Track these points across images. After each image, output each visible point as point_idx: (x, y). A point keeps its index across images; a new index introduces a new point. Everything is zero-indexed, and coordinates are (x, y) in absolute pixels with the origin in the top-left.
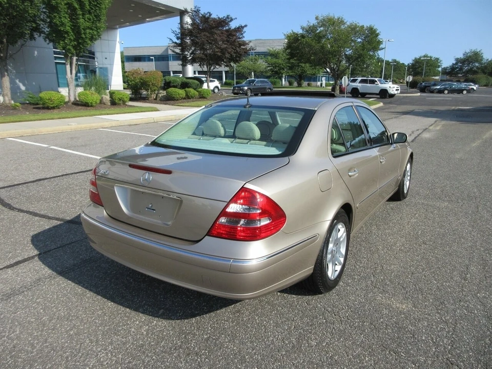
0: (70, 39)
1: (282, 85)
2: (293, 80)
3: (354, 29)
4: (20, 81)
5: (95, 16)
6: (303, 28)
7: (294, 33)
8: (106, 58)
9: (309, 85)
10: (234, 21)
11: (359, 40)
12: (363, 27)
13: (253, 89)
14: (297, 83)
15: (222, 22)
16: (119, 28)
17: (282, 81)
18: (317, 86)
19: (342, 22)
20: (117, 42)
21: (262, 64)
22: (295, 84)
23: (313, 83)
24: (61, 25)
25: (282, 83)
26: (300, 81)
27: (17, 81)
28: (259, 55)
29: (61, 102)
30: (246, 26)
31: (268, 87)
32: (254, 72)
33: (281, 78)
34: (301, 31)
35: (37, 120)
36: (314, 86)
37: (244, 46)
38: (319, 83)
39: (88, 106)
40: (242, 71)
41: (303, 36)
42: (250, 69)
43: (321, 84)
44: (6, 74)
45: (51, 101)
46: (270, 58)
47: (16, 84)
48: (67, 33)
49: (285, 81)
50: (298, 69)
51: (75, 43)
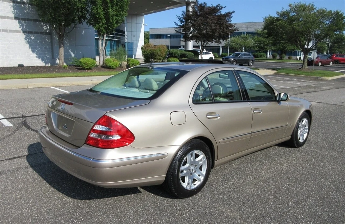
0: (102, 23)
1: (267, 58)
2: (276, 54)
3: (323, 14)
4: (71, 51)
5: (120, 7)
6: (278, 13)
7: (271, 17)
8: (134, 36)
9: (289, 58)
10: (224, 9)
11: (327, 22)
12: (330, 12)
13: (238, 60)
14: (280, 56)
15: (214, 10)
16: (145, 15)
17: (267, 54)
18: (297, 60)
19: (311, 8)
20: (143, 24)
21: (250, 41)
22: (278, 57)
23: (293, 57)
24: (97, 14)
25: (267, 56)
26: (281, 54)
27: (70, 51)
28: (249, 34)
29: (92, 65)
30: (233, 12)
31: (250, 59)
32: (245, 47)
33: (266, 52)
34: (276, 16)
35: (74, 76)
36: (294, 60)
37: (231, 27)
38: (298, 57)
39: (111, 69)
40: (235, 46)
41: (277, 20)
42: (241, 45)
43: (300, 58)
44: (62, 46)
45: (87, 64)
46: (256, 37)
47: (69, 52)
48: (101, 19)
49: (270, 54)
50: (279, 45)
51: (106, 25)
